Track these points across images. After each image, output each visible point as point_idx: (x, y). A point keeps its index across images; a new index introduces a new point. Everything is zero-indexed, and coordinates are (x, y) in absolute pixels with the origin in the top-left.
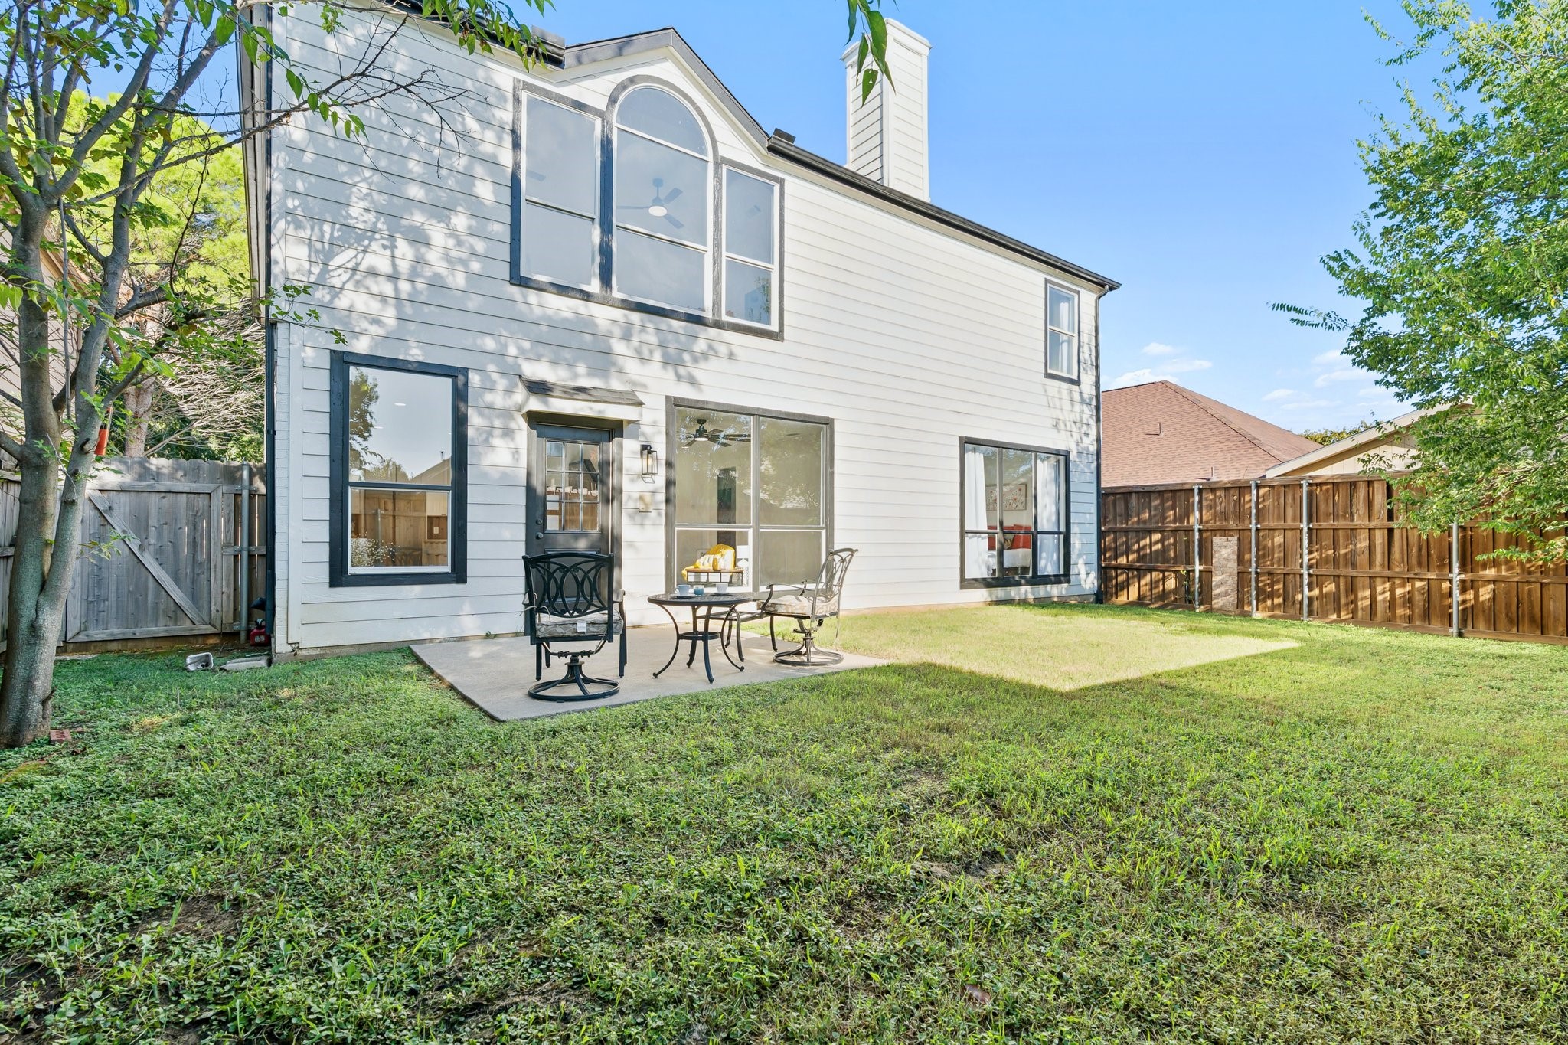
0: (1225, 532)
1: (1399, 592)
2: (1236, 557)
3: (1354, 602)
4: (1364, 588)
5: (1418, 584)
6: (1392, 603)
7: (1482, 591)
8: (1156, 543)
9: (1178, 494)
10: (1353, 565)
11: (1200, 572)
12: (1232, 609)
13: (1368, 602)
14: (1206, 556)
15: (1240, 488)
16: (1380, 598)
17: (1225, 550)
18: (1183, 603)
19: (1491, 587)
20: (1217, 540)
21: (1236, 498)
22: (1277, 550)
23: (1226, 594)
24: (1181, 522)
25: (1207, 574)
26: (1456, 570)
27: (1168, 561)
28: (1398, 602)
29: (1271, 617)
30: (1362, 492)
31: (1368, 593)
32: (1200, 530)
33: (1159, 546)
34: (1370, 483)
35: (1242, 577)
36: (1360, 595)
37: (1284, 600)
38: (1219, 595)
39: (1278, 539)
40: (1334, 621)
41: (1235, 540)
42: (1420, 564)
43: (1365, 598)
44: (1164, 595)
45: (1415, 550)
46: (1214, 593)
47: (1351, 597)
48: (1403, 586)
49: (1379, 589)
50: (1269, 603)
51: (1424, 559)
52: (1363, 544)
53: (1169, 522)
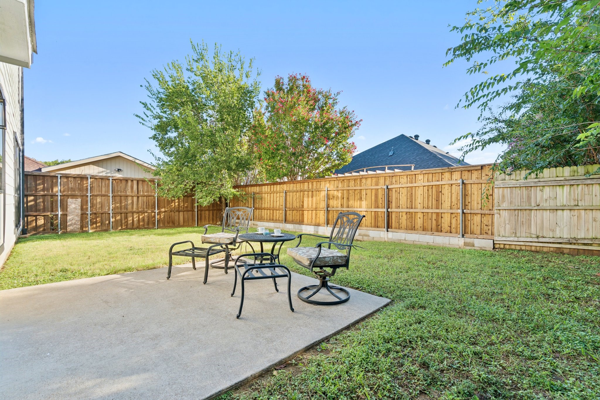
0: (73, 196)
1: (141, 217)
2: (80, 208)
3: (127, 222)
4: (130, 217)
5: (146, 214)
6: (139, 221)
7: (162, 215)
8: (31, 201)
9: (46, 178)
10: (127, 209)
11: (61, 215)
12: (78, 230)
13: (131, 221)
14: (64, 207)
15: (81, 178)
16: (135, 219)
17: (74, 205)
18: (49, 230)
19: (164, 213)
20: (70, 200)
21: (79, 182)
22: (98, 204)
23: (75, 224)
24: (48, 191)
25: (65, 216)
26: (156, 209)
27: (39, 211)
28: (141, 220)
29: (95, 231)
30: (130, 183)
31: (131, 218)
32: (60, 196)
33: (33, 203)
34: (132, 181)
35: (83, 216)
36: (129, 219)
37: (101, 224)
38: (71, 225)
39: (99, 200)
40: (120, 230)
41: (79, 200)
42: (146, 208)
43: (130, 220)
44: (36, 228)
45: (145, 204)
46: (68, 224)
47: (126, 220)
48: (142, 215)
49: (135, 217)
50: (95, 226)
51: (148, 206)
52: (130, 202)
53: (40, 191)
